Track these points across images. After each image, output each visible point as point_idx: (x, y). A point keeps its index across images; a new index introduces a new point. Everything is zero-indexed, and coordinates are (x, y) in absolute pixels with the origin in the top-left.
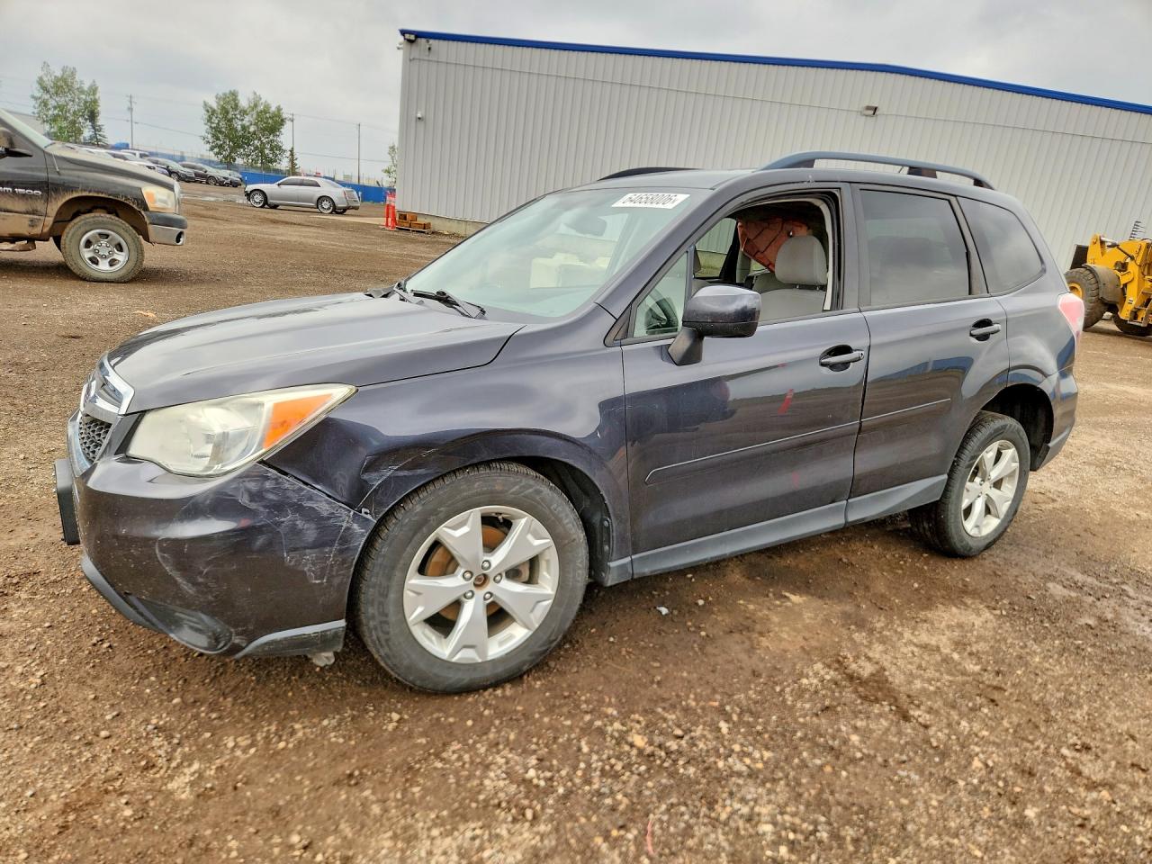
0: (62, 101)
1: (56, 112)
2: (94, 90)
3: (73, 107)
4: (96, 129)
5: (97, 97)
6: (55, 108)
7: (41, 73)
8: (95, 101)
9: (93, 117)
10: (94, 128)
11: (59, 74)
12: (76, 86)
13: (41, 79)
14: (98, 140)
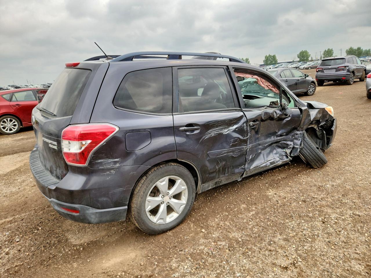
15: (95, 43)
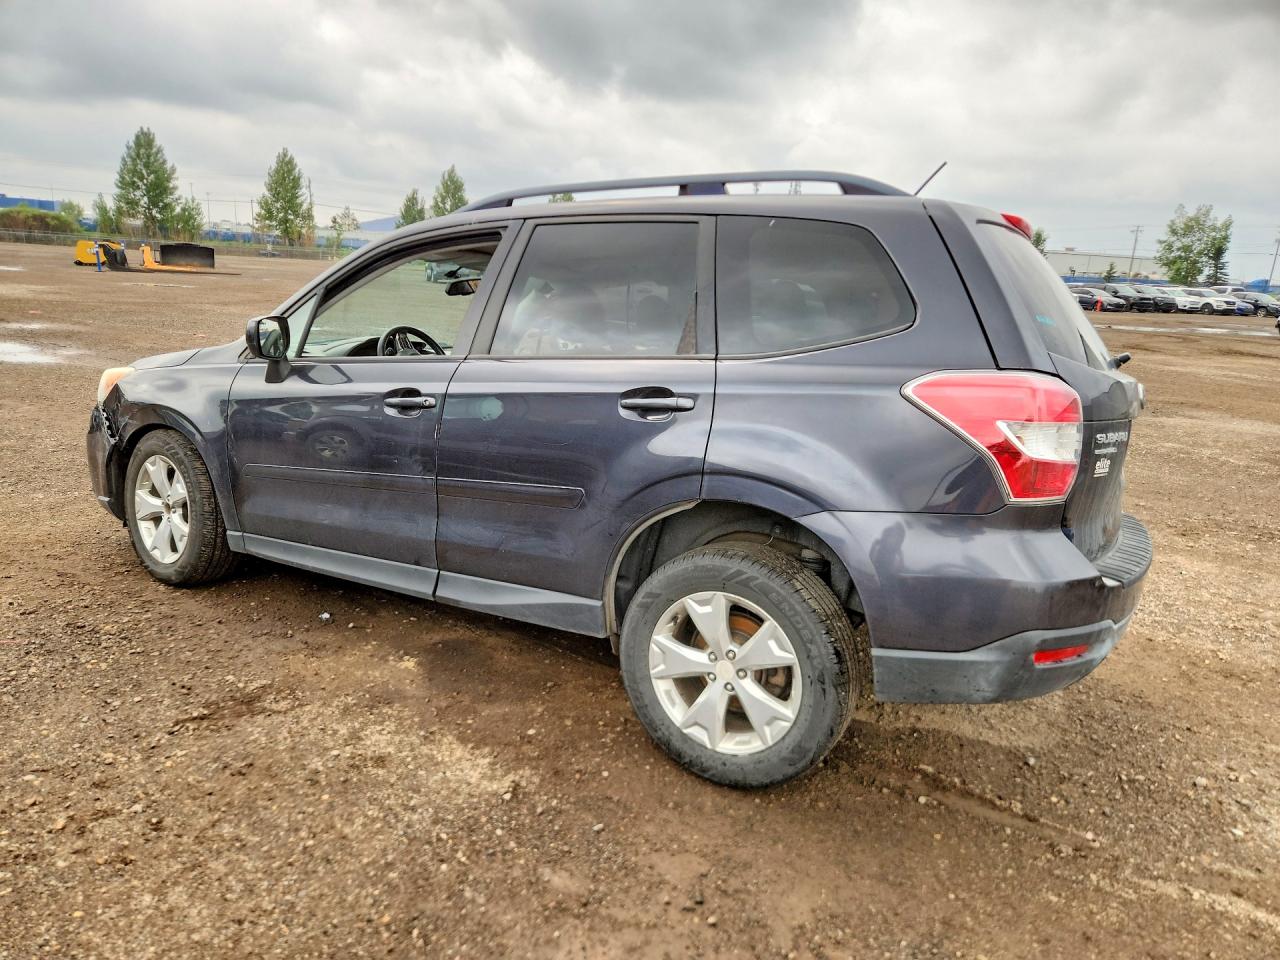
0: (1186, 241)
1: (1179, 253)
2: (1227, 226)
3: (1197, 247)
4: (1218, 267)
5: (1229, 232)
6: (1179, 249)
7: (1173, 216)
8: (1226, 238)
9: (1218, 253)
10: (1216, 266)
11: (1191, 213)
12: (1209, 223)
13: (1172, 221)
14: (1219, 279)
15: (945, 164)
